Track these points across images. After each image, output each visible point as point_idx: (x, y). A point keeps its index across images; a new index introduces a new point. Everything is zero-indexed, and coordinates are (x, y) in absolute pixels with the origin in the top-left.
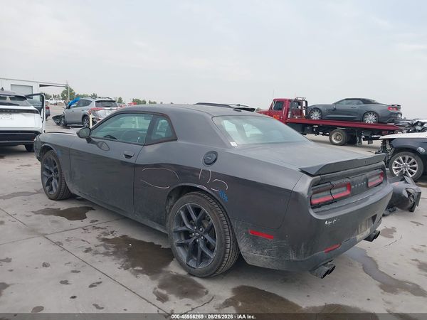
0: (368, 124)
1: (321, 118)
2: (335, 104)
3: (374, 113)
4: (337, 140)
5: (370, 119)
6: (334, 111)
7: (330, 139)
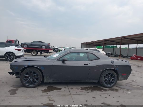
0: (43, 49)
1: (27, 47)
2: (32, 42)
3: (45, 46)
4: (34, 54)
5: (44, 47)
6: (32, 45)
7: (32, 54)
